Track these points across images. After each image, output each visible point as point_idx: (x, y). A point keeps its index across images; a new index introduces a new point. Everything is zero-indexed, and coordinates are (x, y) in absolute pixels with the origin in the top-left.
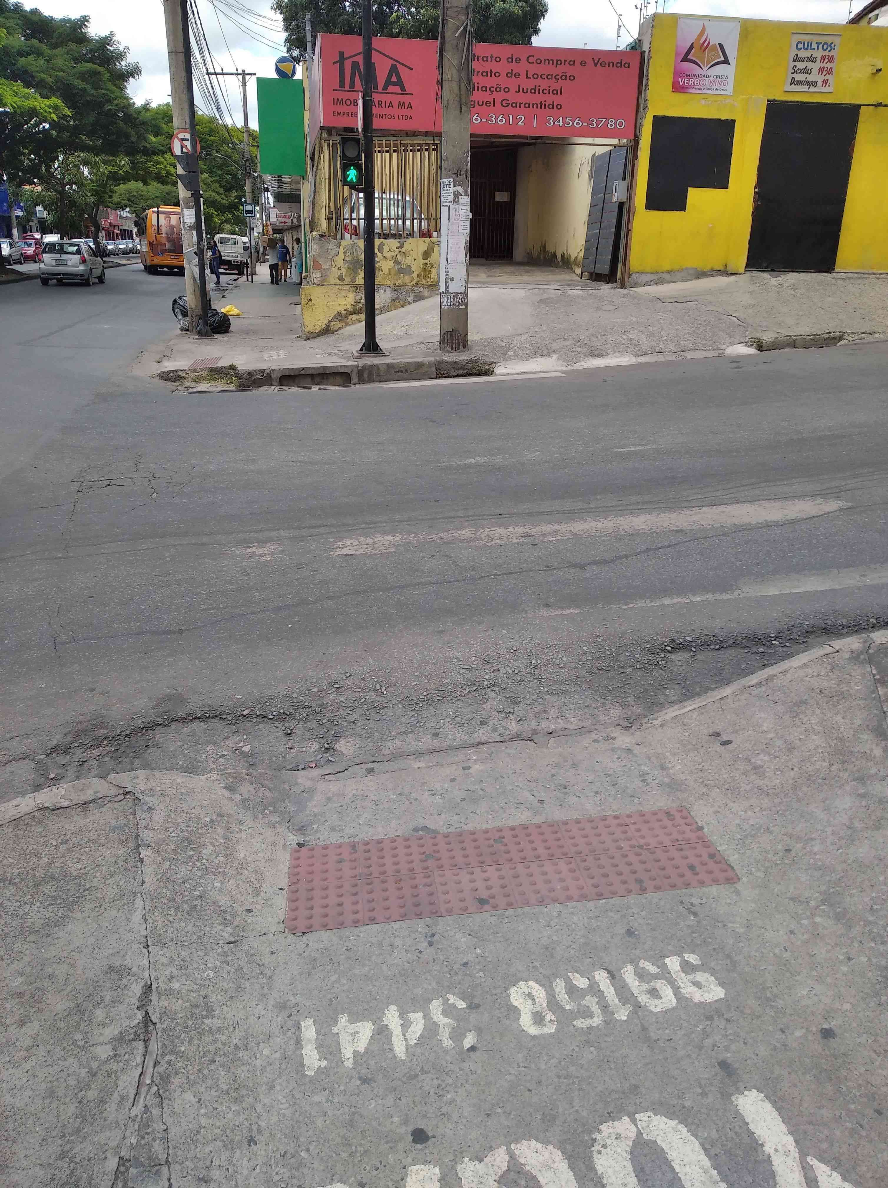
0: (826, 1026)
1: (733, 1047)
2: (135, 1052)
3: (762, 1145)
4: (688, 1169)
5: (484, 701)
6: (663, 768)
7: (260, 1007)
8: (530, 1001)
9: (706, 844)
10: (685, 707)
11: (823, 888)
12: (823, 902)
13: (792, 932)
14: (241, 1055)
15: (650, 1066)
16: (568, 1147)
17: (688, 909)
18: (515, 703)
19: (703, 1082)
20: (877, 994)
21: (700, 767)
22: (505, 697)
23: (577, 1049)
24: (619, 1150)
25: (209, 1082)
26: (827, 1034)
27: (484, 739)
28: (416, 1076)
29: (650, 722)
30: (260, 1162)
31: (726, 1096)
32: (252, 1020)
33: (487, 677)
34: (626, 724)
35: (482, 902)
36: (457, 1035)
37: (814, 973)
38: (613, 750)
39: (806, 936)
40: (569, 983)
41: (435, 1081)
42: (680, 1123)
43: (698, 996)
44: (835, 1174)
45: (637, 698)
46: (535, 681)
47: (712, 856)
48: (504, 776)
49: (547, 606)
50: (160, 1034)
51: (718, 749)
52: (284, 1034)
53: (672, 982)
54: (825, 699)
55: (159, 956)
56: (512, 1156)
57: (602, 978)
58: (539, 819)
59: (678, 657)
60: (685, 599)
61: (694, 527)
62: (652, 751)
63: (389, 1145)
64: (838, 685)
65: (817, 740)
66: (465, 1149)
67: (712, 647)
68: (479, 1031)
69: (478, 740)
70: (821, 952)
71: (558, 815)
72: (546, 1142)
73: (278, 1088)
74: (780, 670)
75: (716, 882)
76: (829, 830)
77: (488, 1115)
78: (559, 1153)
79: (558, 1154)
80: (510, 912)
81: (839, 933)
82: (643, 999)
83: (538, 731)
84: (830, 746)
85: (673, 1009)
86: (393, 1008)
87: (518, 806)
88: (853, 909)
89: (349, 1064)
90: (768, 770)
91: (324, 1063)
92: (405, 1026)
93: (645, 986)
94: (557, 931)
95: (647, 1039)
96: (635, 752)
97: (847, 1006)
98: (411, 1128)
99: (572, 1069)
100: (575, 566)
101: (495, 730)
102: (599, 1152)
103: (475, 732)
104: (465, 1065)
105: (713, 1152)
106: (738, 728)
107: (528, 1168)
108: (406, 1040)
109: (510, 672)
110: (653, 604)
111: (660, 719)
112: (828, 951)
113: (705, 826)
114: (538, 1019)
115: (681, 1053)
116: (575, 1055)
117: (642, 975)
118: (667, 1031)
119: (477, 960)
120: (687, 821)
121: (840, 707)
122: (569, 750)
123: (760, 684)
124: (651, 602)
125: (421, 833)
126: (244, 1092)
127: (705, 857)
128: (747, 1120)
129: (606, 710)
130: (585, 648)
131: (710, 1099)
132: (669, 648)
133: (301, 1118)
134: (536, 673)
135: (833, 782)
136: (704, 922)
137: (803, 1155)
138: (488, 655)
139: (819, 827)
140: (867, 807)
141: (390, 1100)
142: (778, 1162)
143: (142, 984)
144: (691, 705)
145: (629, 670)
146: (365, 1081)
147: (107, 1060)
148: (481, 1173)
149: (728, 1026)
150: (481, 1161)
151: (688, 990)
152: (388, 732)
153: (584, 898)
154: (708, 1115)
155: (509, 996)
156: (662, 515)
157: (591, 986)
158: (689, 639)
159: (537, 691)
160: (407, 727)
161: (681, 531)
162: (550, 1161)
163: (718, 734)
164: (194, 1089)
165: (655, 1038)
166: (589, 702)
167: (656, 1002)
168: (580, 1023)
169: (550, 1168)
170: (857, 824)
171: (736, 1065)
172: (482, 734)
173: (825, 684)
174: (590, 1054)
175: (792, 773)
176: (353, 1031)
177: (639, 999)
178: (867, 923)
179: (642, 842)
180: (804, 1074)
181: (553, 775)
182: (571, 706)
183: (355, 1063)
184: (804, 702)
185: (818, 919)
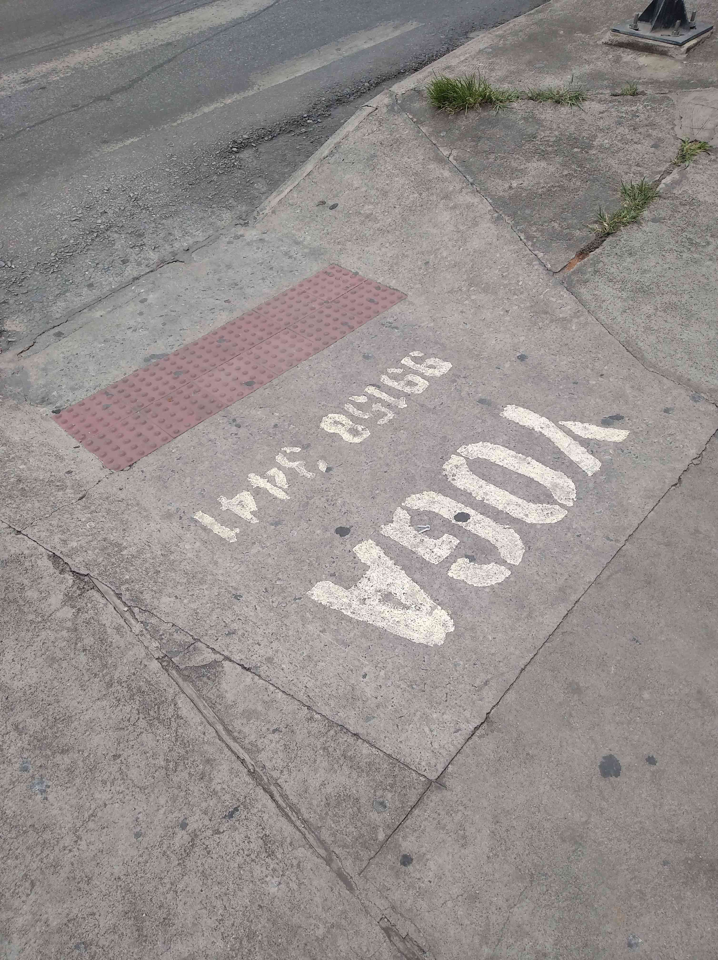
0: (518, 354)
1: (479, 390)
2: (93, 598)
3: (533, 429)
4: (506, 461)
5: (112, 243)
6: (297, 243)
7: (152, 524)
8: (340, 426)
9: (369, 282)
10: (282, 191)
11: (465, 277)
12: (470, 285)
13: (462, 312)
14: (172, 558)
15: (443, 423)
16: (434, 487)
17: (390, 327)
18: (140, 236)
19: (479, 415)
20: (535, 324)
21: (325, 231)
22: (128, 233)
23: (393, 436)
24: (463, 473)
25: (171, 584)
26: (522, 358)
27: (136, 274)
28: (308, 503)
29: (261, 213)
30: (254, 603)
31: (497, 416)
32: (155, 535)
33: (99, 221)
34: (242, 222)
35: (249, 384)
36: (312, 467)
37: (491, 329)
38: (248, 244)
39: (472, 311)
40: (353, 403)
41: (322, 499)
42: (483, 442)
43: (437, 373)
44: (577, 423)
45: (236, 198)
46: (144, 211)
47: (378, 288)
48: (181, 294)
49: (105, 142)
50: (100, 579)
51: (330, 213)
52: (189, 530)
53: (416, 373)
54: (388, 149)
55: (37, 534)
56: (408, 510)
57: (371, 390)
58: (237, 314)
59: (246, 154)
60: (219, 104)
61: (177, 38)
62: (279, 234)
63: (328, 546)
64: (391, 135)
65: (400, 181)
66: (376, 521)
67: (266, 139)
68: (323, 458)
69: (132, 277)
70: (488, 315)
71: (249, 305)
72: (421, 492)
73: (220, 561)
74: (341, 137)
75: (393, 303)
76: (445, 238)
77: (373, 498)
78: (432, 492)
79: (433, 494)
80: (275, 381)
81: (492, 299)
82: (408, 390)
83: (176, 252)
84: (412, 181)
85: (429, 386)
86: (252, 475)
87: (212, 311)
88: (492, 281)
89: (255, 521)
90: (377, 215)
91: (238, 530)
92: (272, 480)
93: (402, 383)
94: (318, 377)
95: (429, 410)
96: (267, 239)
97: (523, 338)
98: (333, 531)
99: (400, 448)
100: (100, 98)
101: (139, 264)
102: (454, 480)
103: (123, 272)
104: (333, 480)
105: (512, 446)
106: (335, 192)
107: (422, 510)
108: (280, 488)
109: (117, 210)
110: (196, 115)
111: (268, 208)
112: (491, 313)
113: (358, 271)
114: (354, 432)
115: (454, 407)
116: (395, 439)
117: (394, 377)
118: (436, 400)
119: (282, 420)
120: (343, 272)
121: (402, 150)
122: (214, 257)
123: (331, 153)
124: (193, 113)
125: (153, 361)
126: (200, 576)
127: (374, 290)
128: (517, 421)
129: (218, 216)
130: (167, 170)
131: (489, 422)
132: (235, 149)
133: (256, 567)
134: (141, 204)
135: (428, 206)
136: (406, 330)
137: (556, 423)
138: (86, 202)
139: (438, 240)
140: (461, 214)
141: (304, 525)
142: (546, 432)
143: (46, 557)
144: (286, 189)
145: (215, 178)
146: (276, 524)
147: (76, 616)
148: (398, 527)
149: (468, 380)
150: (392, 522)
151: (429, 372)
152: (45, 298)
153: (317, 350)
154: (495, 430)
155: (323, 429)
156: (141, 32)
157: (369, 398)
158: (246, 136)
159: (152, 219)
160: (60, 289)
161: (169, 44)
162: (431, 499)
163: (323, 203)
164: (164, 594)
165: (433, 407)
166: (201, 215)
167: (417, 387)
168: (380, 422)
169: (434, 502)
170: (461, 228)
171: (489, 398)
172: (130, 271)
173: (381, 137)
174: (403, 435)
175: (397, 211)
176: (237, 502)
177: (405, 391)
178: (505, 286)
179: (325, 298)
180: (526, 384)
181: (219, 280)
182: (188, 222)
183: (258, 518)
184: (374, 156)
185: (473, 297)
